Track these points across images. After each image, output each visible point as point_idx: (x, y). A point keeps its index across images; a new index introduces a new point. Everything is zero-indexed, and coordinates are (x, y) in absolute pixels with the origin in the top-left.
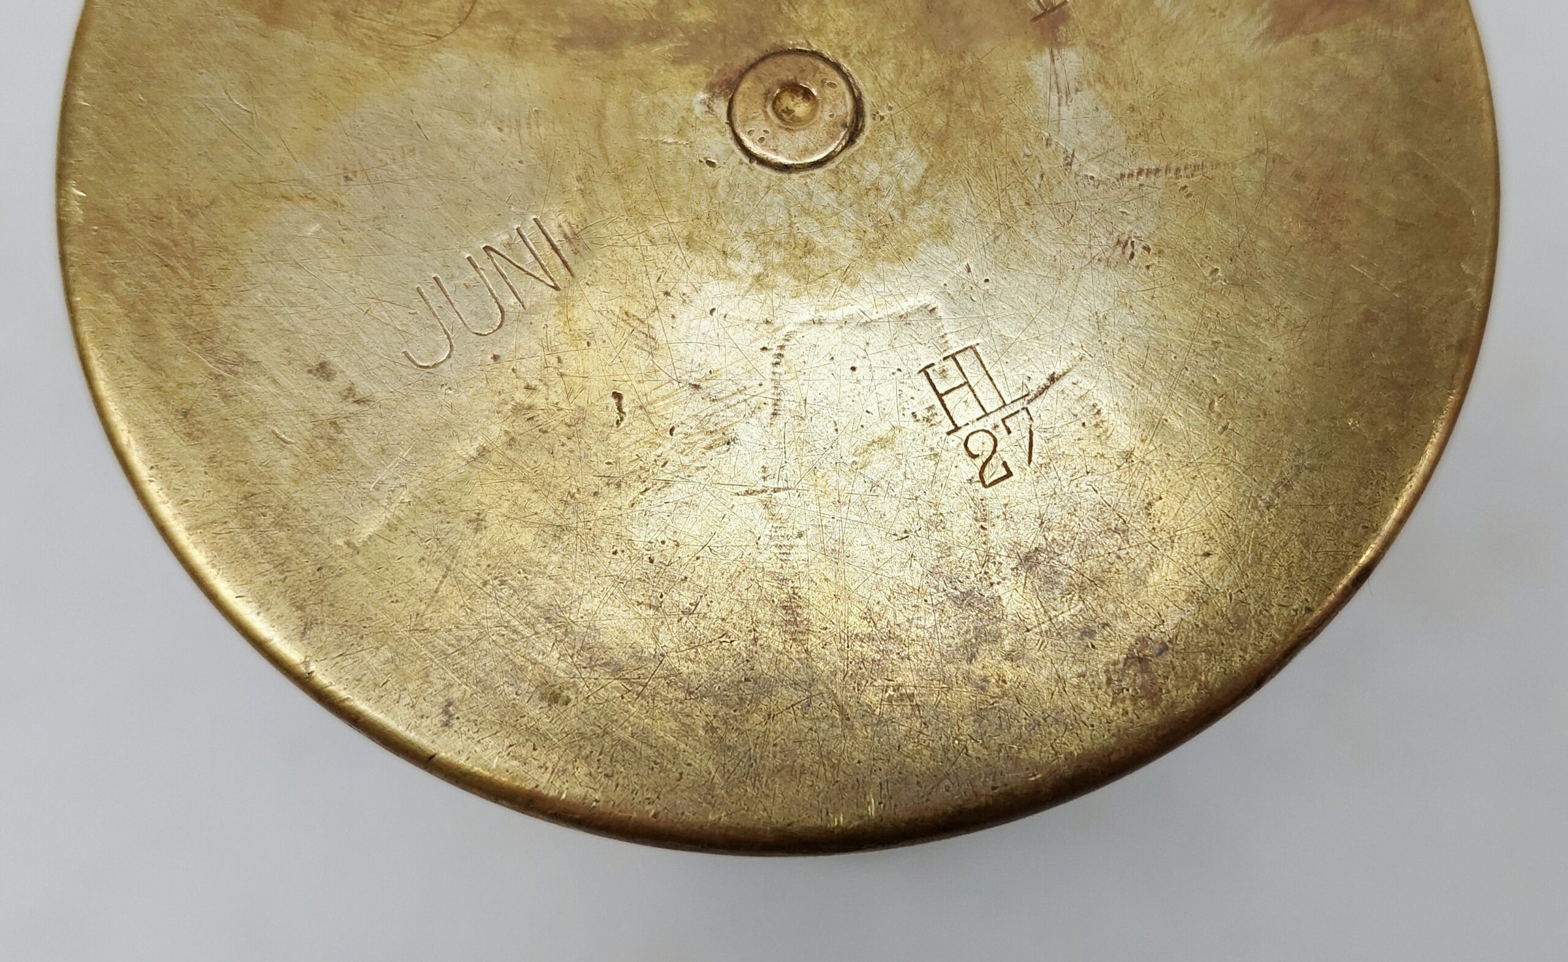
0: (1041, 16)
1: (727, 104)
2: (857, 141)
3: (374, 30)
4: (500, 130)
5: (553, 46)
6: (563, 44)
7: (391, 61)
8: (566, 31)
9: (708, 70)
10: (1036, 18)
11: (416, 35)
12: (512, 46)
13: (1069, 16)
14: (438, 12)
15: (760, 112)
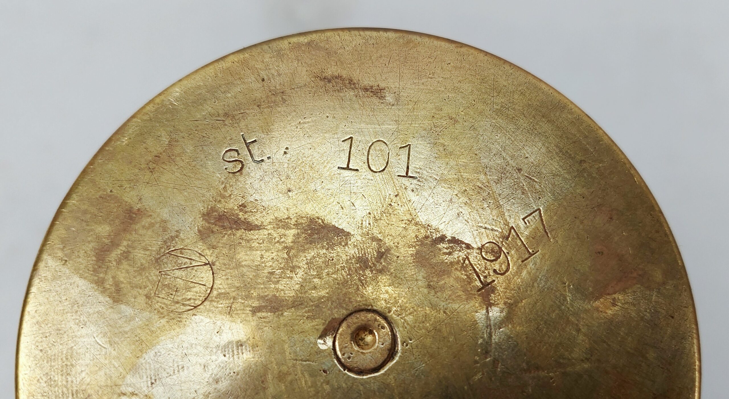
0: (482, 288)
1: (333, 339)
2: (395, 357)
3: (164, 304)
4: (225, 356)
5: (250, 310)
6: (255, 311)
7: (173, 320)
8: (256, 304)
9: (324, 321)
10: (479, 290)
11: (185, 306)
12: (230, 311)
13: (496, 288)
14: (195, 294)
15: (349, 343)
